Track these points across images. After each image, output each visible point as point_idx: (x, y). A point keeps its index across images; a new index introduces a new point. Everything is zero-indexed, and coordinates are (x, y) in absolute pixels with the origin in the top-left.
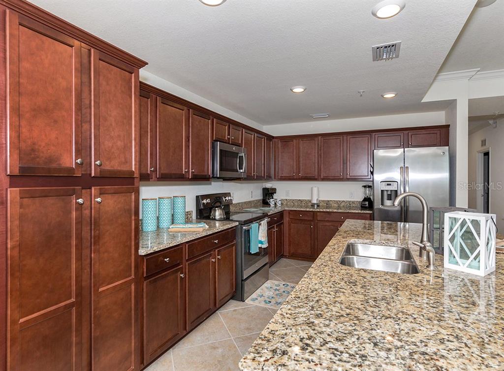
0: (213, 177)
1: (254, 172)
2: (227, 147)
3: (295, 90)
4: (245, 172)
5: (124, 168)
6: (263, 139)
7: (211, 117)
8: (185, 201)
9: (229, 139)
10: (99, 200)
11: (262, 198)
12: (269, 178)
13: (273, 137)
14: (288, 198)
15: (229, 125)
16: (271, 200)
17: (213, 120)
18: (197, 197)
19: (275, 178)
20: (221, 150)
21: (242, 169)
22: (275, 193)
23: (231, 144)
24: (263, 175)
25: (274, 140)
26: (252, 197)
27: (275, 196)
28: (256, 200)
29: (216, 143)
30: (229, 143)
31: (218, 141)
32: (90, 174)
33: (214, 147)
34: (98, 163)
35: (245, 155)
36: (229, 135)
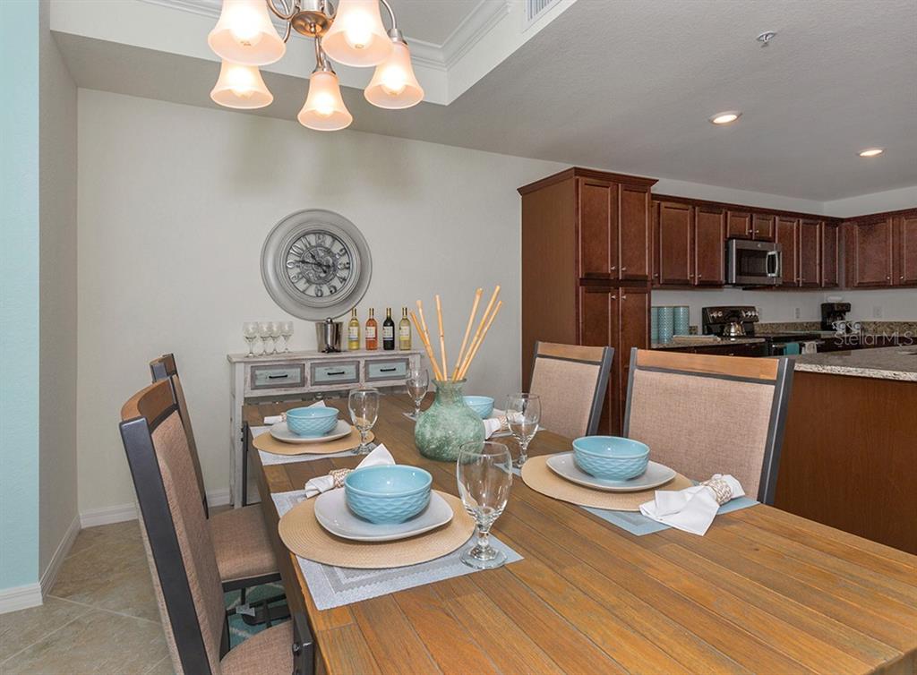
0: (727, 283)
1: (798, 277)
2: (748, 245)
3: (862, 154)
4: (779, 276)
5: (639, 273)
6: (818, 226)
7: (724, 211)
8: (689, 312)
9: (751, 234)
10: (625, 297)
11: (820, 320)
12: (832, 285)
13: (842, 220)
14: (877, 320)
15: (752, 216)
16: (838, 322)
17: (726, 213)
18: (704, 309)
19: (847, 286)
20: (737, 250)
21: (773, 272)
22: (849, 311)
23: (755, 240)
24: (818, 281)
25: (844, 224)
26: (798, 317)
27: (848, 317)
28: (807, 323)
29: (730, 243)
30: (751, 239)
31: (733, 238)
32: (618, 278)
33: (727, 248)
34: (624, 269)
35: (779, 253)
36: (751, 228)
